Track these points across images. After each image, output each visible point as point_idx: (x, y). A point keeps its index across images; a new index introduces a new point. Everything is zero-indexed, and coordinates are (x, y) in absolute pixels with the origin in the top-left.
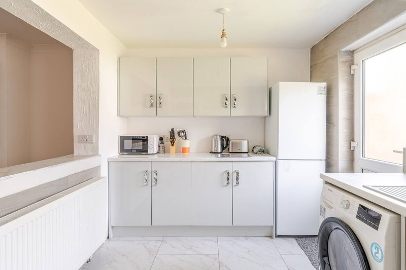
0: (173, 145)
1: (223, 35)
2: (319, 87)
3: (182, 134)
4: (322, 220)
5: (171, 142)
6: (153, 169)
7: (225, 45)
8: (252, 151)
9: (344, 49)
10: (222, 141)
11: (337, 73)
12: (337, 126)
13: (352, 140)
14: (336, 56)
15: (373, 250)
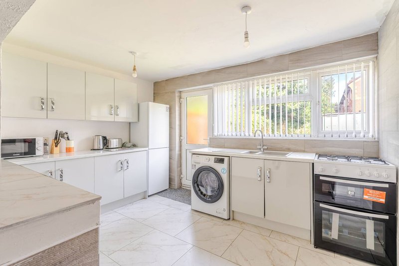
0: (56, 146)
1: (134, 69)
2: (167, 107)
3: (66, 136)
4: (194, 171)
5: (56, 144)
6: (57, 168)
7: (136, 76)
8: (123, 146)
9: (179, 90)
10: (103, 140)
11: (175, 102)
12: (175, 129)
13: (181, 136)
14: (174, 92)
15: (223, 171)
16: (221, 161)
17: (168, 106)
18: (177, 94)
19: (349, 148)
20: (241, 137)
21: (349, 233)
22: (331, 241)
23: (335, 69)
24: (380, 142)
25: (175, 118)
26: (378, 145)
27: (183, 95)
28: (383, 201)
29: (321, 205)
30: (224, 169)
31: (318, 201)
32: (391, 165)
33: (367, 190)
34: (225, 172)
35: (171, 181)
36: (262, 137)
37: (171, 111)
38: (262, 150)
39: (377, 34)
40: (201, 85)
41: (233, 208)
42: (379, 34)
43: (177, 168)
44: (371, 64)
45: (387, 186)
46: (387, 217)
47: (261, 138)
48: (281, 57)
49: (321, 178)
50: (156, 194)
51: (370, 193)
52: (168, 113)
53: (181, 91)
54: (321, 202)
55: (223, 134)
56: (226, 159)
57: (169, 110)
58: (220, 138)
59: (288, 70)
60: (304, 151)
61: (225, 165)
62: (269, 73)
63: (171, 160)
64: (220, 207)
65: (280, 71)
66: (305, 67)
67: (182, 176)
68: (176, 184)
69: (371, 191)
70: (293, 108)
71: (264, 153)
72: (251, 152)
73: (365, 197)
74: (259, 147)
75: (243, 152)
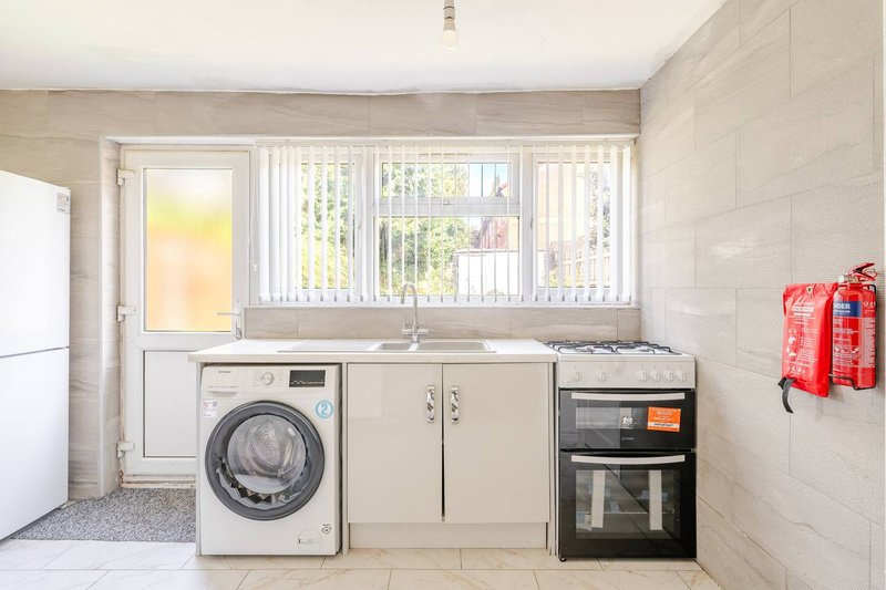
2: (60, 197)
9: (114, 138)
11: (98, 177)
12: (98, 279)
13: (118, 304)
14: (95, 144)
15: (320, 408)
16: (316, 379)
17: (66, 192)
18: (105, 153)
19: (595, 324)
20: (348, 305)
21: (621, 508)
22: (590, 533)
23: (553, 150)
24: (644, 310)
25: (98, 238)
26: (640, 317)
27: (130, 158)
28: (676, 426)
29: (576, 458)
30: (324, 403)
31: (565, 450)
32: (683, 355)
33: (654, 409)
34: (328, 411)
35: (75, 472)
36: (416, 303)
37: (77, 211)
38: (415, 338)
39: (639, 91)
40: (210, 133)
41: (351, 516)
42: (643, 94)
43: (107, 420)
44: (627, 152)
45: (681, 396)
46: (681, 458)
47: (412, 305)
48: (457, 97)
49: (575, 396)
50: (12, 537)
51: (658, 416)
52: (65, 218)
53: (121, 145)
54: (572, 451)
55: (293, 297)
56: (331, 373)
57: (68, 209)
58: (282, 309)
59: (474, 134)
60: (509, 337)
61: (328, 392)
62: (429, 135)
63: (78, 394)
64: (313, 524)
65: (457, 134)
66: (511, 135)
67: (123, 446)
68: (100, 481)
69: (660, 411)
70: (405, 231)
71: (422, 347)
72: (385, 347)
73: (651, 425)
74: (406, 331)
75: (372, 347)
